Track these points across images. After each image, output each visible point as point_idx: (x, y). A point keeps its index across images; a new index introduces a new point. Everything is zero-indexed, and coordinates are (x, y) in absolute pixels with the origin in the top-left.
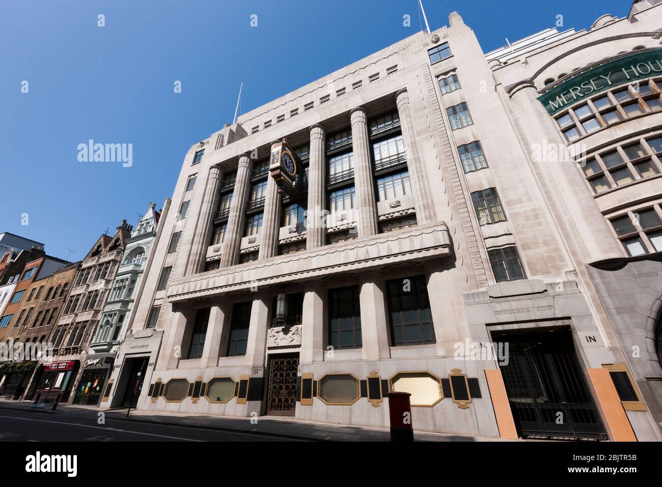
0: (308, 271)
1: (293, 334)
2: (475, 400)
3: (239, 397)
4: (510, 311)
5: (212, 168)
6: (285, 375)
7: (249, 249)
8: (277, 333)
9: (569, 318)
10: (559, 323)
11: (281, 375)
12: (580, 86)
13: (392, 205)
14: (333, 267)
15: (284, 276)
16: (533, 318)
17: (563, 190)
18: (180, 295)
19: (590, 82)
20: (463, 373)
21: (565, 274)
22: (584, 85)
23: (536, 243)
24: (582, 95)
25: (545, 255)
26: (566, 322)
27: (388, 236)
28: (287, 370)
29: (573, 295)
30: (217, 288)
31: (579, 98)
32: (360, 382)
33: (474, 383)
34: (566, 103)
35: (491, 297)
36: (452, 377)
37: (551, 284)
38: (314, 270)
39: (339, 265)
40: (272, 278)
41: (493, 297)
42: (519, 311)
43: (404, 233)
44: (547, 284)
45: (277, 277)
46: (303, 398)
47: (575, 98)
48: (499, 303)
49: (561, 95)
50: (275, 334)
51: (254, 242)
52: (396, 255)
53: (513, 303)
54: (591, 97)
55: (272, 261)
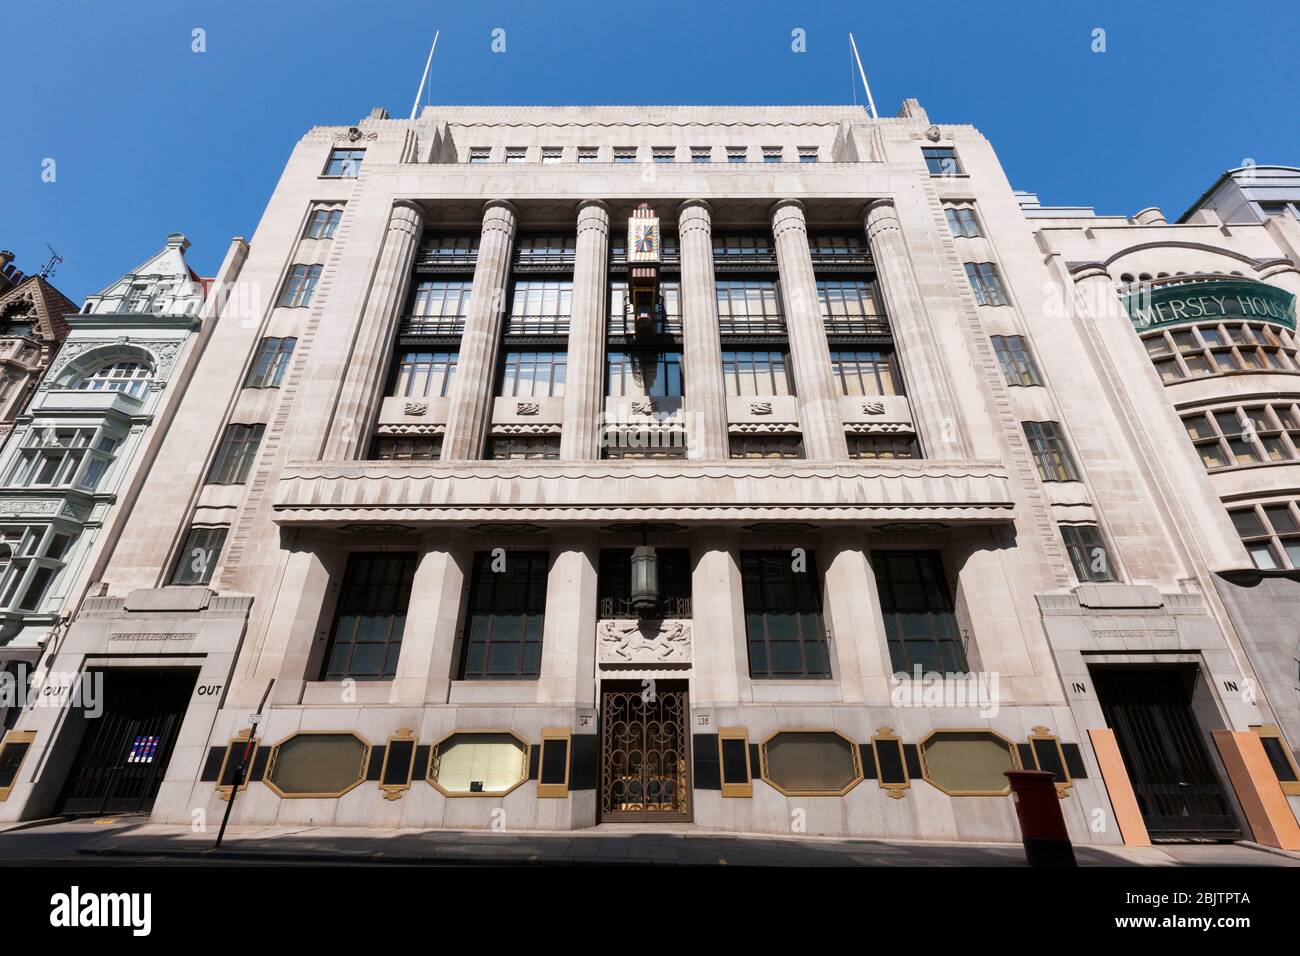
0: (725, 506)
1: (670, 639)
2: (1078, 783)
3: (543, 782)
4: (1116, 633)
5: (398, 204)
6: (645, 729)
7: (517, 427)
8: (625, 632)
9: (1198, 652)
10: (1185, 659)
11: (636, 728)
12: (1184, 301)
13: (869, 409)
14: (784, 506)
15: (661, 506)
16: (1151, 648)
17: (1171, 453)
18: (325, 507)
19: (1198, 300)
20: (1052, 734)
21: (1178, 583)
22: (1191, 302)
23: (1132, 526)
24: (1186, 316)
25: (1149, 549)
26: (1194, 658)
27: (902, 468)
28: (649, 718)
29: (1199, 617)
30: (459, 507)
31: (1182, 319)
32: (858, 748)
33: (1072, 751)
34: (1163, 320)
35: (1082, 605)
36: (1035, 741)
37: (1168, 596)
38: (740, 506)
39: (800, 506)
40: (628, 506)
41: (1087, 607)
42: (1129, 633)
43: (933, 467)
44: (1164, 596)
45: (645, 506)
46: (726, 781)
47: (1177, 317)
48: (1097, 617)
49: (1157, 306)
50: (621, 635)
51: (533, 414)
52: (919, 506)
53: (1119, 620)
54: (1198, 323)
55: (628, 468)
